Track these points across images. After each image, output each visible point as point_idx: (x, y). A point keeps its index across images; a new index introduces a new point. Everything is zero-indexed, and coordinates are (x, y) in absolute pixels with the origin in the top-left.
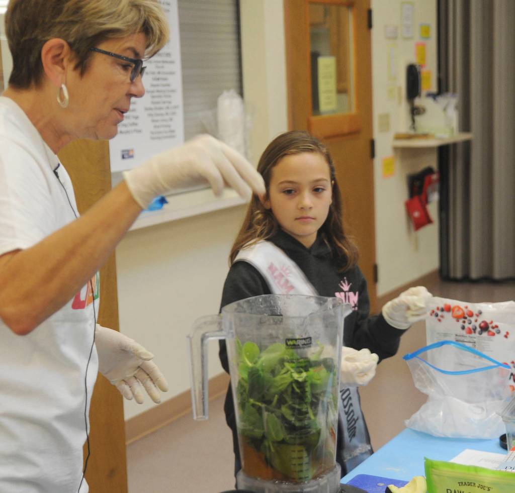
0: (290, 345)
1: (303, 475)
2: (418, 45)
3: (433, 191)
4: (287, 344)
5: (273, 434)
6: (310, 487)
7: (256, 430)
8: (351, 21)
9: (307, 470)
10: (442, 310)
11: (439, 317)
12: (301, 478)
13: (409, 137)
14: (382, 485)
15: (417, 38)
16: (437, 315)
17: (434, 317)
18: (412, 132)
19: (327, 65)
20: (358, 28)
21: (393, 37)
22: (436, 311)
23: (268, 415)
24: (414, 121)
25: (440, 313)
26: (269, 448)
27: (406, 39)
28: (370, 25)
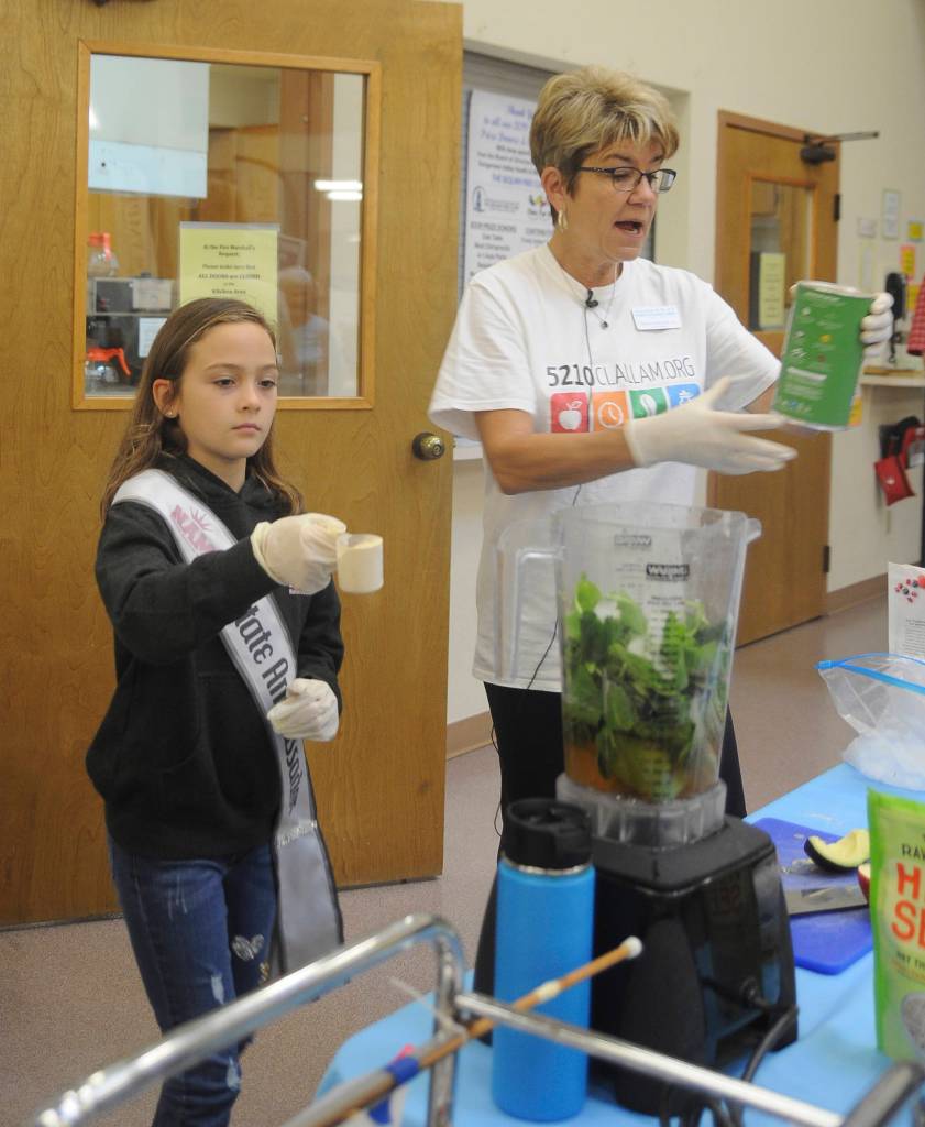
0: (653, 574)
1: (659, 790)
2: (903, 248)
3: (916, 452)
4: (648, 572)
5: (617, 717)
6: (673, 810)
7: (591, 709)
8: (809, 208)
9: (669, 783)
10: (916, 585)
11: (910, 596)
12: (656, 795)
13: (886, 373)
14: (801, 837)
15: (903, 240)
16: (907, 593)
17: (901, 594)
18: (891, 366)
19: (772, 264)
20: (818, 218)
21: (869, 234)
22: (905, 585)
23: (611, 686)
24: (893, 351)
25: (911, 589)
26: (609, 740)
27: (887, 239)
28: (837, 216)
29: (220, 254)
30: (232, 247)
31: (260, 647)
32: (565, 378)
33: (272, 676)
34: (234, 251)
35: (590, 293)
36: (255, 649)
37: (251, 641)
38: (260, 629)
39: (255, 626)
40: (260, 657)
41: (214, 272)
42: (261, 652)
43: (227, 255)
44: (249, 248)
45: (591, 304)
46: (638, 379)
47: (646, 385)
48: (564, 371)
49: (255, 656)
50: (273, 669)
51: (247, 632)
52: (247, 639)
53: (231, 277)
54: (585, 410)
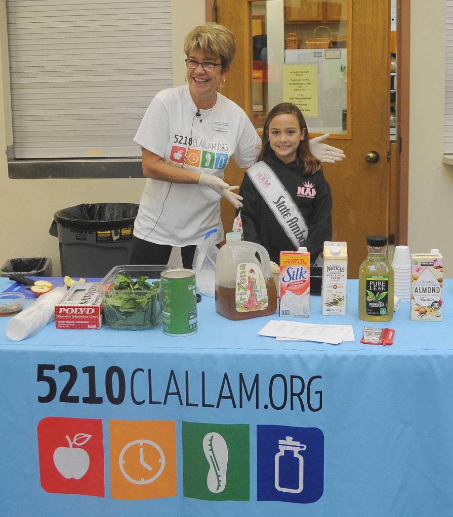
29: (297, 75)
30: (301, 72)
31: (285, 213)
32: (181, 140)
33: (291, 222)
34: (301, 74)
35: (199, 111)
36: (284, 214)
37: (282, 212)
38: (286, 208)
39: (284, 207)
40: (285, 217)
41: (295, 82)
42: (286, 215)
43: (299, 75)
44: (306, 72)
45: (198, 115)
46: (207, 147)
47: (210, 150)
48: (181, 138)
49: (284, 216)
50: (291, 220)
51: (280, 209)
52: (280, 211)
53: (301, 84)
54: (183, 154)
